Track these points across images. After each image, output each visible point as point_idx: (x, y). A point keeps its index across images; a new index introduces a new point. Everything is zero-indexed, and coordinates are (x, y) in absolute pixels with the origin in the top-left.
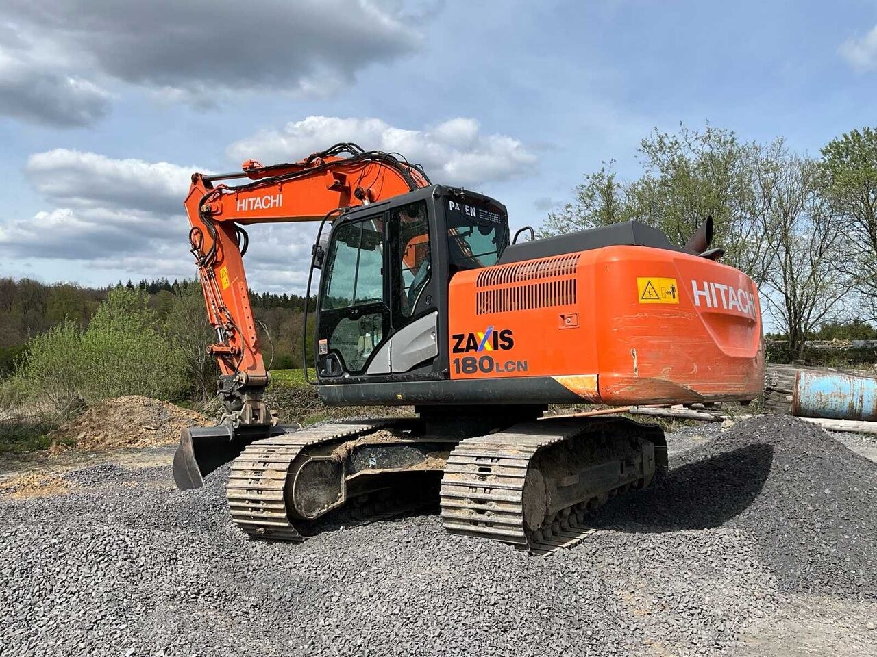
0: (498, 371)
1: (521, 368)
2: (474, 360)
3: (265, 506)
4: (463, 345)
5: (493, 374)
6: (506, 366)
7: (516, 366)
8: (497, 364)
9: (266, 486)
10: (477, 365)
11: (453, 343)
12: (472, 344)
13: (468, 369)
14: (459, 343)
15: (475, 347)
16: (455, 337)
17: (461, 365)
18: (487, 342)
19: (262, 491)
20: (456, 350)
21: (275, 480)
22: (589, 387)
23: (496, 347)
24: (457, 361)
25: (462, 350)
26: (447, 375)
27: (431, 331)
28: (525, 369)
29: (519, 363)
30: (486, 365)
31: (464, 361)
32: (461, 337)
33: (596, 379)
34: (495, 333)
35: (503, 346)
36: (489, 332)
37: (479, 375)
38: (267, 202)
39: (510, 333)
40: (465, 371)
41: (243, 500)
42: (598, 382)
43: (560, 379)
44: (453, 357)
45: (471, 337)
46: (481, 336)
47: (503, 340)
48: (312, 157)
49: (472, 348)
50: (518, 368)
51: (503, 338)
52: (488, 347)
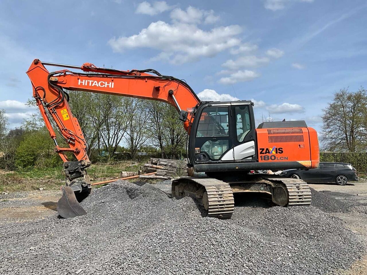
0: (277, 160)
1: (286, 159)
2: (268, 157)
3: (226, 206)
4: (264, 152)
5: (276, 161)
6: (280, 158)
7: (284, 158)
8: (277, 158)
9: (227, 199)
10: (270, 158)
11: (259, 151)
12: (267, 151)
13: (266, 159)
14: (262, 151)
15: (269, 152)
16: (260, 149)
17: (263, 158)
18: (273, 151)
19: (225, 201)
20: (261, 153)
21: (229, 197)
22: (309, 164)
23: (277, 153)
24: (261, 157)
25: (264, 153)
26: (258, 161)
27: (252, 147)
28: (287, 159)
29: (285, 158)
30: (273, 158)
31: (264, 157)
32: (263, 149)
33: (311, 162)
34: (276, 149)
35: (279, 152)
36: (274, 148)
37: (270, 161)
38: (102, 84)
39: (282, 149)
40: (264, 159)
41: (217, 205)
42: (311, 163)
43: (300, 162)
44: (260, 155)
45: (267, 149)
46: (271, 149)
47: (279, 151)
48: (133, 71)
49: (267, 153)
50: (285, 159)
51: (279, 150)
52: (274, 152)
